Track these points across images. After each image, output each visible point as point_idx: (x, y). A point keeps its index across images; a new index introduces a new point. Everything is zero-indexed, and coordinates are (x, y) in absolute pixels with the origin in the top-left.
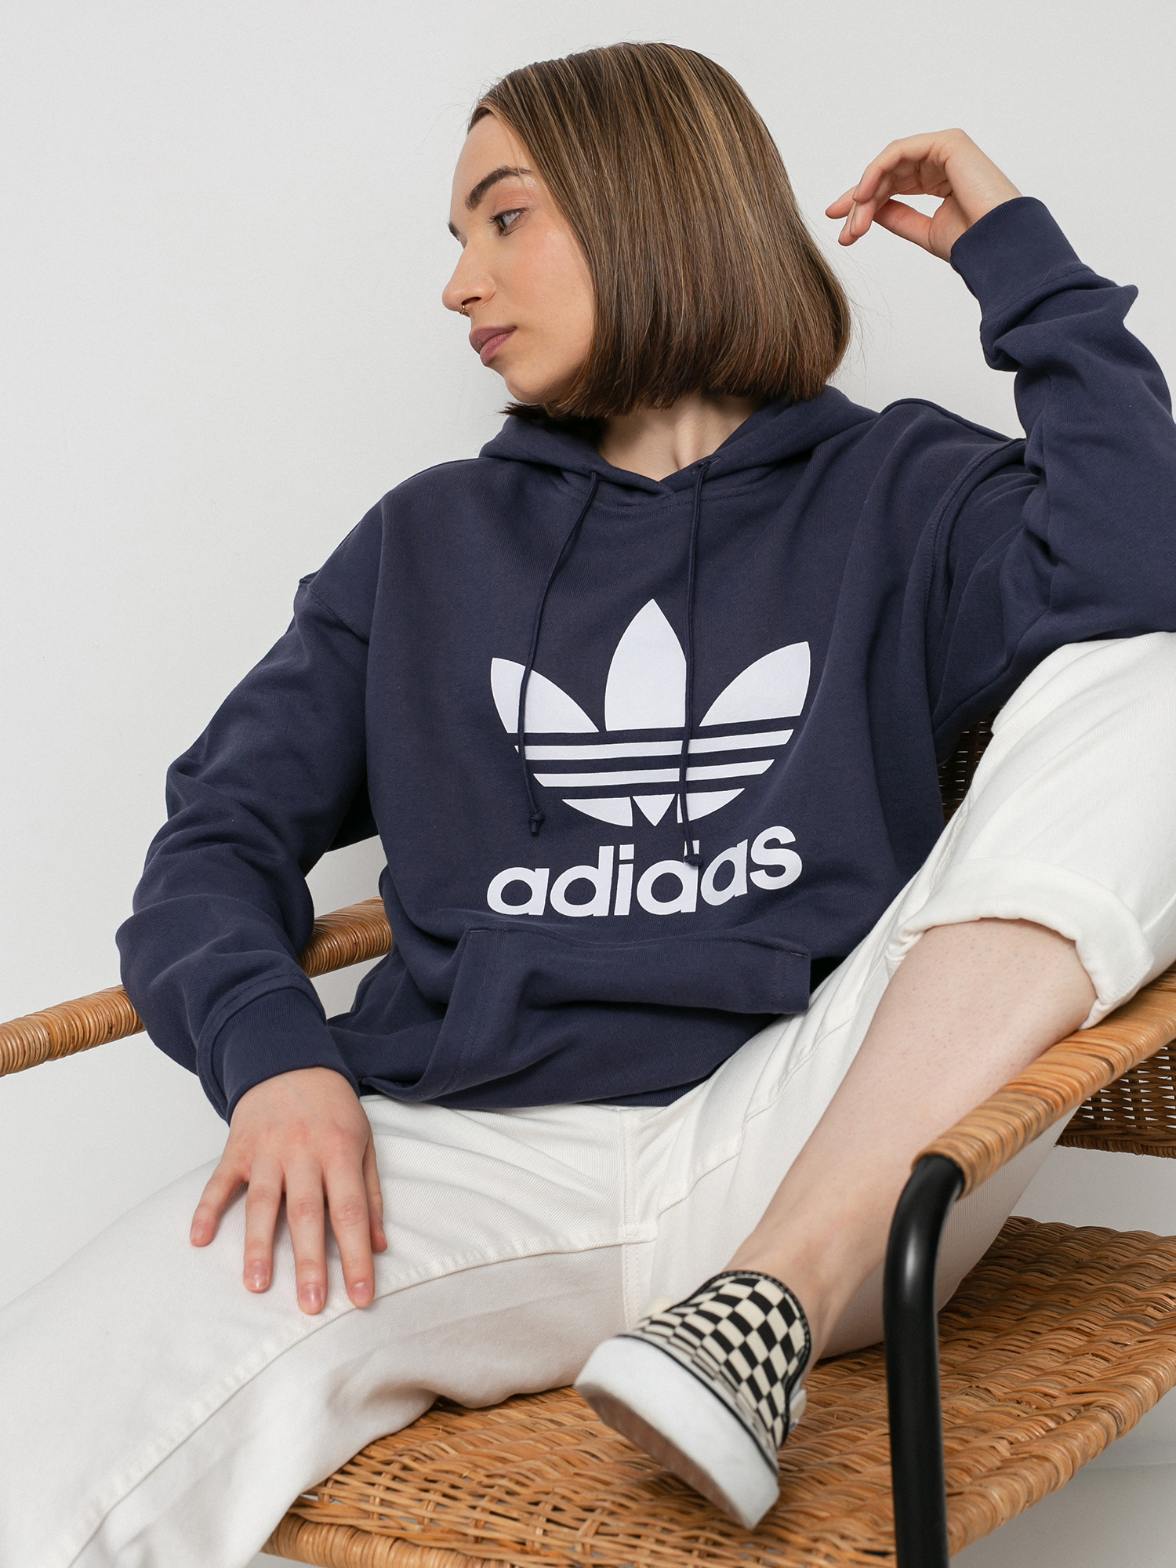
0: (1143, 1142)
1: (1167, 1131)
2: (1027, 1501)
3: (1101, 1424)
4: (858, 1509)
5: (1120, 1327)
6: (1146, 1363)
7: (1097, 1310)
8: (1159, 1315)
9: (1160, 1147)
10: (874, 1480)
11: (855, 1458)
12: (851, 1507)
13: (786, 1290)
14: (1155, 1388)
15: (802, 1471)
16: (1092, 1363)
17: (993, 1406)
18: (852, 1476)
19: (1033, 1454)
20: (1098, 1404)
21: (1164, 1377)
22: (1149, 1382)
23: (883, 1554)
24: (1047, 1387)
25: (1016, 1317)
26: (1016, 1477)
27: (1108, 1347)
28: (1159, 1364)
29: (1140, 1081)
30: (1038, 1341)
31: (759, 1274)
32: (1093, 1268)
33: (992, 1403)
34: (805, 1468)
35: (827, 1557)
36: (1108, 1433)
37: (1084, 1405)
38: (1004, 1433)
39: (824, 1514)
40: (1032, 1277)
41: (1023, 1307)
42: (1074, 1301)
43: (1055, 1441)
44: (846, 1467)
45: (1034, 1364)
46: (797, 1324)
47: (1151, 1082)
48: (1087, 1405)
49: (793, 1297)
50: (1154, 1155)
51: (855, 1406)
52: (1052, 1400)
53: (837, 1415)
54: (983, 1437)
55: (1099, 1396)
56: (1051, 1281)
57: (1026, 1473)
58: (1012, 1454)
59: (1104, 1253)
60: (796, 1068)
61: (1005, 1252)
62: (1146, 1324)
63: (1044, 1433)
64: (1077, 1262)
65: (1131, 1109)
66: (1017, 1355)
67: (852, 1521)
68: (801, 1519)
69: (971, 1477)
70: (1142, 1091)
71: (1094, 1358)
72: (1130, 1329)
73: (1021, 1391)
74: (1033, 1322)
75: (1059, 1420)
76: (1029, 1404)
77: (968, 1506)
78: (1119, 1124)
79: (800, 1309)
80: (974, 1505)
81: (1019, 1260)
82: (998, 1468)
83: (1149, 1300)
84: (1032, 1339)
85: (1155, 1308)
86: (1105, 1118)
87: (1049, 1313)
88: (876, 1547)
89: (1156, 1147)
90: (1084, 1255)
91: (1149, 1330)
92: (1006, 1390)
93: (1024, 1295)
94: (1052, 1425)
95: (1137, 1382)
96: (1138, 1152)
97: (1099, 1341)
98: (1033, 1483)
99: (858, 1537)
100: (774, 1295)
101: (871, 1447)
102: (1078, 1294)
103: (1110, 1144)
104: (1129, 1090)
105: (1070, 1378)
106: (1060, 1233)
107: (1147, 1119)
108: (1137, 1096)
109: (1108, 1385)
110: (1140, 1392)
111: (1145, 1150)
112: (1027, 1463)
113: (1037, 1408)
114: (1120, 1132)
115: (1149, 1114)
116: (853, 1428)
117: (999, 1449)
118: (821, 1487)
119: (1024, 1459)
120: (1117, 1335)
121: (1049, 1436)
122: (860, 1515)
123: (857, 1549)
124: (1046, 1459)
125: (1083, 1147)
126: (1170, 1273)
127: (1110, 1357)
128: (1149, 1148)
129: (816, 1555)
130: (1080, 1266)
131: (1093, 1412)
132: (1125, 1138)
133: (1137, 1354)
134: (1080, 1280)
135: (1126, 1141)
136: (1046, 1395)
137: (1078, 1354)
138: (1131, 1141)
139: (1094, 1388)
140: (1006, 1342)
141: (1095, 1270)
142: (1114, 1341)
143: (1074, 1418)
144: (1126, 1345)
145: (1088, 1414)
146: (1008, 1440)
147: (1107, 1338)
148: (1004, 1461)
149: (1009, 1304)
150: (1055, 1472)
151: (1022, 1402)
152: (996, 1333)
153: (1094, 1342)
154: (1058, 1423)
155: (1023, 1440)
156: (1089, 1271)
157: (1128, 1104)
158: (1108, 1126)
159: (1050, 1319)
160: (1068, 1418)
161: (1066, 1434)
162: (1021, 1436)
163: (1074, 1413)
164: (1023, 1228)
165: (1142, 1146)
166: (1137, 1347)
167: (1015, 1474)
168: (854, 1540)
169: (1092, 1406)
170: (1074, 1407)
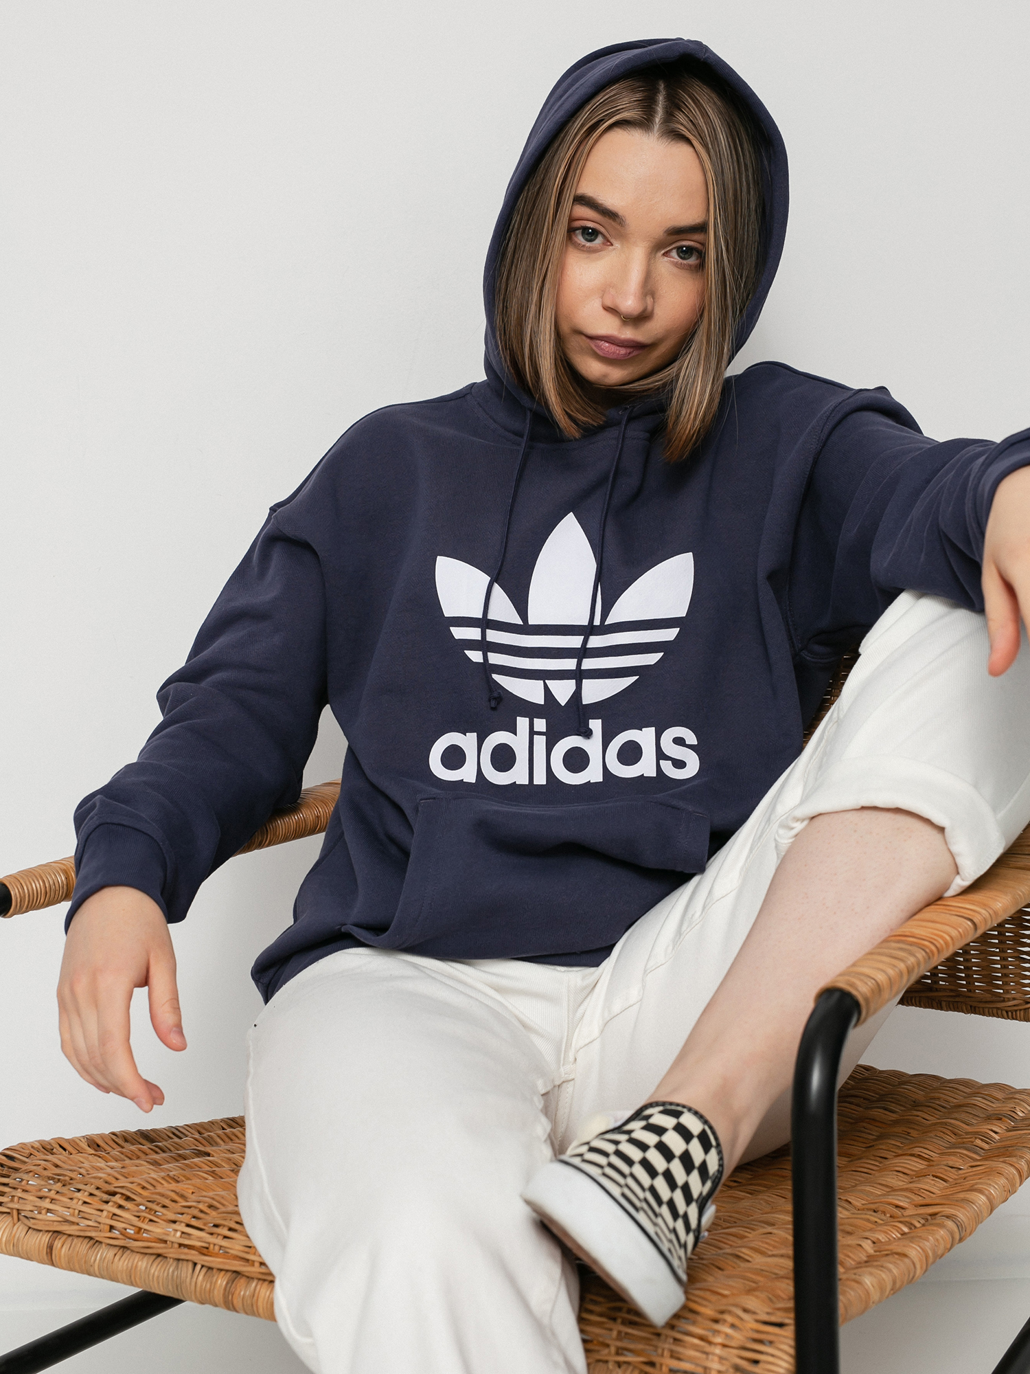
0: (971, 1003)
1: (992, 995)
2: (892, 1289)
3: (947, 1230)
4: (754, 1290)
5: (954, 1154)
6: (981, 1183)
7: (934, 1140)
8: (986, 1146)
9: (986, 1008)
10: (763, 1268)
11: (744, 1250)
12: (747, 1287)
13: (706, 1122)
14: (988, 1203)
15: (702, 1259)
16: (933, 1182)
17: (853, 1214)
18: (743, 1265)
19: (894, 1251)
20: (943, 1214)
21: (995, 1195)
22: (983, 1198)
23: (780, 1325)
24: (898, 1200)
25: (865, 1145)
26: (882, 1269)
27: (946, 1171)
28: (990, 1185)
29: (972, 952)
30: (885, 1165)
31: (684, 1107)
32: (929, 1107)
33: (852, 1212)
34: (705, 1257)
35: (733, 1326)
36: (953, 1238)
37: (931, 1215)
38: (867, 1234)
39: (726, 1292)
40: (877, 1113)
41: (871, 1137)
42: (914, 1133)
43: (912, 1242)
44: (738, 1257)
45: (884, 1183)
46: (713, 1152)
47: (981, 953)
48: (934, 1215)
49: (711, 1128)
50: (980, 1014)
51: (737, 1212)
52: (903, 1211)
53: (724, 1219)
54: (849, 1238)
55: (944, 1208)
56: (894, 1116)
57: (891, 1266)
58: (875, 1251)
59: (937, 1095)
60: (688, 930)
61: (852, 1092)
62: (975, 1153)
63: (899, 1236)
64: (914, 1102)
65: (963, 975)
66: (869, 1175)
67: (751, 1297)
68: (708, 1295)
69: (844, 1267)
70: (973, 960)
71: (934, 1178)
72: (962, 1156)
73: (876, 1203)
74: (881, 1149)
75: (911, 1226)
76: (884, 1213)
77: (848, 1290)
78: (953, 987)
79: (716, 1138)
80: (852, 1289)
81: (864, 1099)
82: (866, 1262)
83: (977, 1133)
84: (880, 1163)
85: (982, 1140)
86: (941, 983)
87: (893, 1142)
88: (773, 1319)
89: (983, 1008)
90: (920, 1095)
91: (979, 1158)
92: (864, 1202)
93: (871, 1126)
94: (906, 1230)
95: (973, 1197)
96: (967, 1012)
97: (938, 1165)
98: (897, 1275)
99: (758, 1311)
100: (695, 1126)
101: (756, 1243)
102: (916, 1127)
103: (944, 1004)
104: (962, 959)
105: (915, 1194)
106: (898, 1078)
107: (976, 984)
108: (969, 964)
109: (948, 1200)
110: (976, 1206)
111: (973, 1010)
112: (890, 1258)
113: (891, 1217)
114: (953, 994)
115: (978, 980)
116: (740, 1228)
117: (864, 1247)
118: (720, 1272)
119: (887, 1255)
120: (952, 1160)
121: (903, 1238)
122: (757, 1293)
123: (757, 1321)
124: (905, 1255)
125: (921, 1007)
126: (992, 1112)
127: (948, 1179)
128: (977, 1009)
129: (723, 1324)
130: (916, 1105)
131: (939, 1220)
132: (957, 999)
133: (970, 1176)
134: (918, 1116)
135: (957, 1002)
136: (897, 1206)
137: (920, 1175)
138: (962, 1002)
139: (938, 1201)
140: (858, 1165)
141: (930, 1109)
142: (950, 1165)
143: (923, 1225)
144: (961, 1169)
145: (934, 1222)
146: (872, 1240)
147: (945, 1163)
148: (869, 1256)
149: (859, 1134)
150: (912, 1266)
151: (878, 1211)
152: (848, 1157)
153: (933, 1166)
154: (911, 1229)
155: (883, 1240)
156: (925, 1109)
157: (961, 971)
158: (943, 989)
159: (894, 1147)
160: (918, 1225)
161: (920, 1237)
162: (882, 1237)
163: (922, 1221)
164: (867, 1074)
165: (971, 1006)
166: (970, 1170)
167: (882, 1266)
168: (754, 1313)
169: (937, 1216)
170: (922, 1216)
